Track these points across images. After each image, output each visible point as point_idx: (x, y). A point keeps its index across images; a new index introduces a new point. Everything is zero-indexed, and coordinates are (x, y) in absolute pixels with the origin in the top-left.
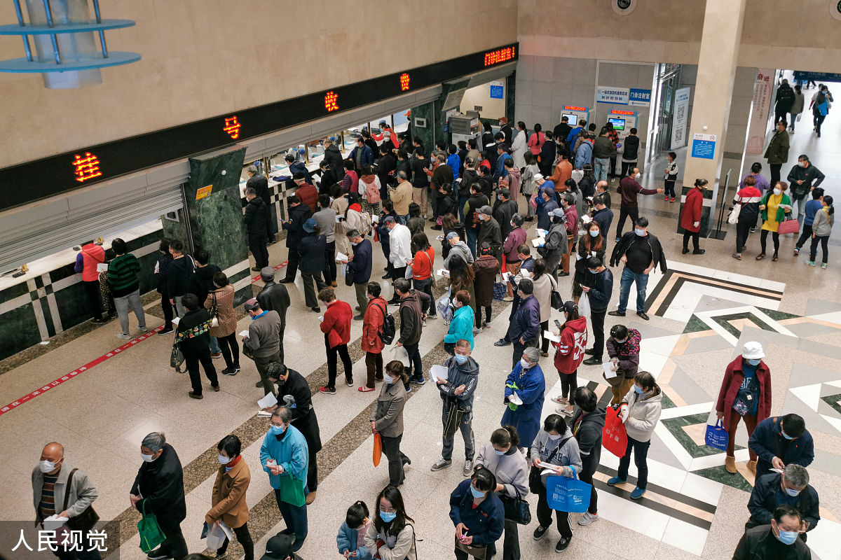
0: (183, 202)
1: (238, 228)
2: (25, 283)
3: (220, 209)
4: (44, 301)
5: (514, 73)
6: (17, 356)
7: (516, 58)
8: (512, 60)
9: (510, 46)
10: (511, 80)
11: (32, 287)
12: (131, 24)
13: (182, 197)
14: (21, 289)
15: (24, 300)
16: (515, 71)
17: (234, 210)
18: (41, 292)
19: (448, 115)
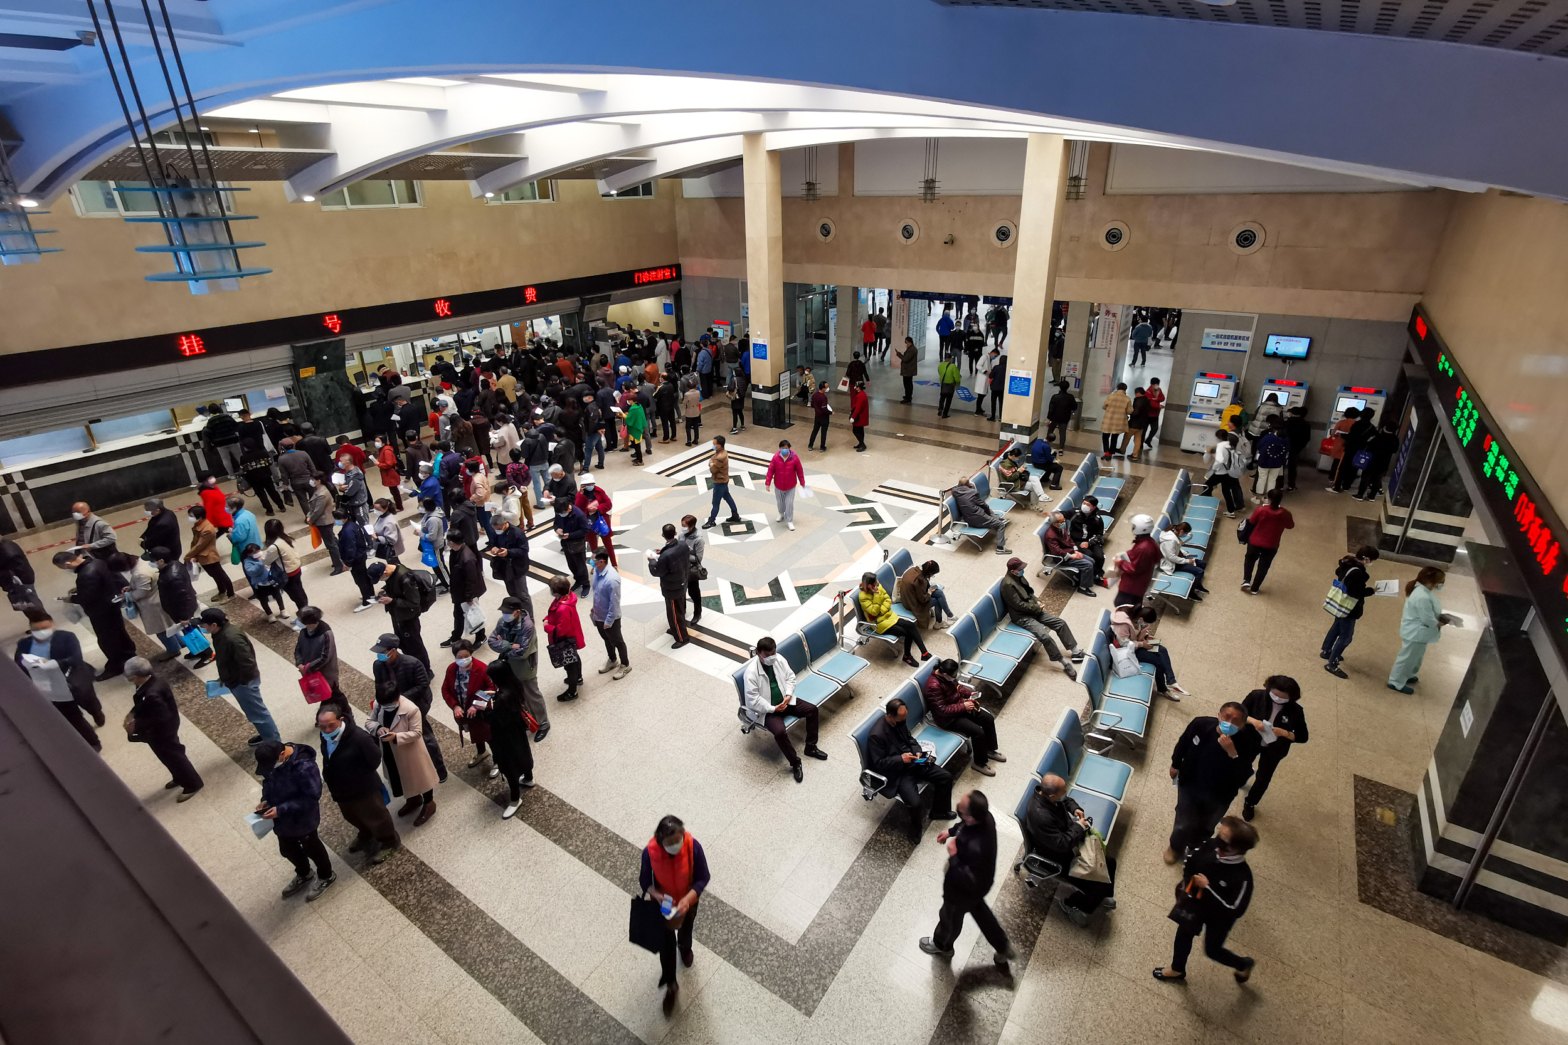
0: (293, 379)
1: (347, 404)
2: (174, 439)
3: (326, 387)
4: (192, 454)
5: (680, 291)
6: (168, 493)
7: (679, 277)
8: (672, 279)
9: (670, 267)
10: (678, 297)
11: (181, 442)
12: (264, 245)
13: (292, 375)
14: (172, 442)
15: (173, 451)
16: (680, 290)
17: (342, 389)
18: (189, 447)
19: (591, 325)
